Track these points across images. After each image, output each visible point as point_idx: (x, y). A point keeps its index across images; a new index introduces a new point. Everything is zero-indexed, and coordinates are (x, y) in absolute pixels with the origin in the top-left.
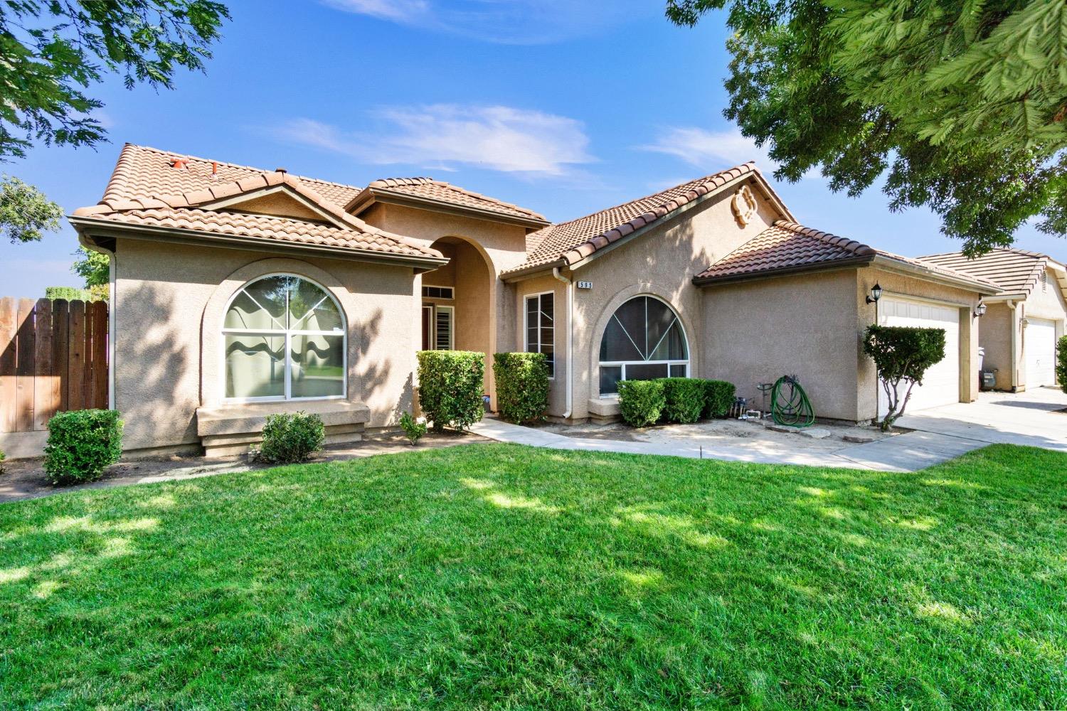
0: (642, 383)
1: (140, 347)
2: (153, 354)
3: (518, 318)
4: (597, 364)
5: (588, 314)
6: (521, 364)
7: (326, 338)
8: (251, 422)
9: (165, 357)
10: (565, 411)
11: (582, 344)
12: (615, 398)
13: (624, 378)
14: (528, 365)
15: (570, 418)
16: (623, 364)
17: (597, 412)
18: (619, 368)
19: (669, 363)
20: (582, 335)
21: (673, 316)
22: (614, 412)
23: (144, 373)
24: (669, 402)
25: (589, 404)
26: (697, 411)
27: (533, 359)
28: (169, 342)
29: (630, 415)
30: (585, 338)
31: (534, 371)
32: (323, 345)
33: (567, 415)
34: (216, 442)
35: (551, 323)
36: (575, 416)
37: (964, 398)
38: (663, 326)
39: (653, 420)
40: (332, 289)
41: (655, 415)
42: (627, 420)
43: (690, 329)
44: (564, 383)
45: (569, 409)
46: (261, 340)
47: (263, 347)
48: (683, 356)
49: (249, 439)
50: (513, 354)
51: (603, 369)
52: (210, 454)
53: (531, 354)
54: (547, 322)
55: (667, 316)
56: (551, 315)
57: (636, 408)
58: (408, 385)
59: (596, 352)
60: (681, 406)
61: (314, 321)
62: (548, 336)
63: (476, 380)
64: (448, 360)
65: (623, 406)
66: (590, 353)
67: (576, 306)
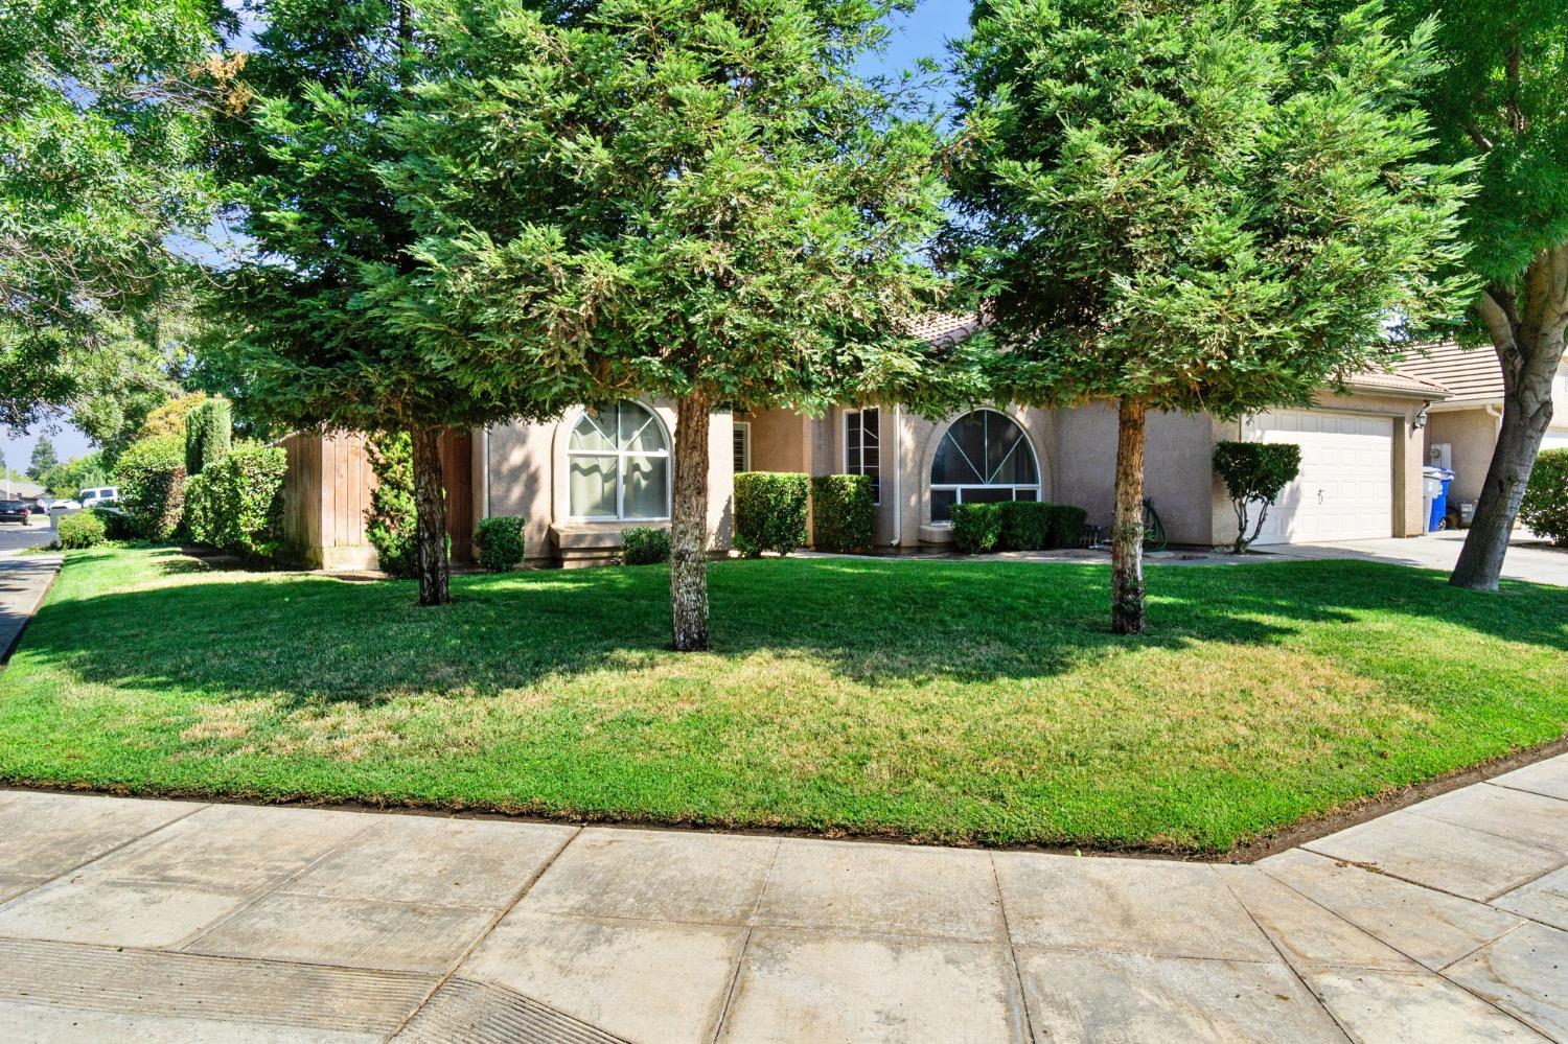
0: (977, 506)
1: (505, 468)
2: (515, 473)
3: (837, 437)
4: (928, 488)
5: (917, 432)
6: (843, 487)
7: (649, 459)
8: (598, 538)
9: (524, 477)
10: (893, 538)
11: (910, 465)
12: (948, 525)
13: (959, 502)
14: (852, 487)
15: (898, 546)
16: (959, 487)
17: (928, 538)
18: (953, 493)
19: (1014, 487)
20: (910, 455)
21: (1019, 432)
22: (946, 539)
23: (509, 490)
24: (1007, 527)
25: (920, 531)
26: (1039, 537)
27: (857, 481)
28: (526, 464)
29: (964, 540)
30: (913, 459)
31: (858, 494)
32: (646, 467)
33: (895, 542)
34: (570, 555)
35: (876, 442)
36: (904, 544)
37: (1398, 531)
38: (1007, 445)
39: (988, 545)
40: (658, 409)
41: (990, 540)
42: (960, 545)
43: (1041, 448)
44: (892, 509)
45: (898, 536)
46: (594, 462)
47: (595, 468)
48: (1033, 480)
49: (596, 554)
50: (834, 477)
51: (934, 493)
52: (567, 565)
53: (855, 477)
54: (871, 440)
55: (1011, 433)
56: (876, 433)
57: (969, 532)
58: (727, 509)
59: (926, 473)
60: (1020, 531)
61: (638, 443)
62: (872, 457)
63: (799, 502)
64: (773, 481)
65: (956, 532)
66: (920, 474)
67: (903, 422)
